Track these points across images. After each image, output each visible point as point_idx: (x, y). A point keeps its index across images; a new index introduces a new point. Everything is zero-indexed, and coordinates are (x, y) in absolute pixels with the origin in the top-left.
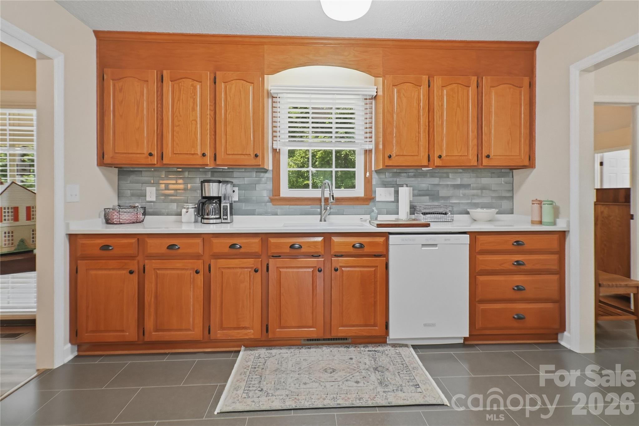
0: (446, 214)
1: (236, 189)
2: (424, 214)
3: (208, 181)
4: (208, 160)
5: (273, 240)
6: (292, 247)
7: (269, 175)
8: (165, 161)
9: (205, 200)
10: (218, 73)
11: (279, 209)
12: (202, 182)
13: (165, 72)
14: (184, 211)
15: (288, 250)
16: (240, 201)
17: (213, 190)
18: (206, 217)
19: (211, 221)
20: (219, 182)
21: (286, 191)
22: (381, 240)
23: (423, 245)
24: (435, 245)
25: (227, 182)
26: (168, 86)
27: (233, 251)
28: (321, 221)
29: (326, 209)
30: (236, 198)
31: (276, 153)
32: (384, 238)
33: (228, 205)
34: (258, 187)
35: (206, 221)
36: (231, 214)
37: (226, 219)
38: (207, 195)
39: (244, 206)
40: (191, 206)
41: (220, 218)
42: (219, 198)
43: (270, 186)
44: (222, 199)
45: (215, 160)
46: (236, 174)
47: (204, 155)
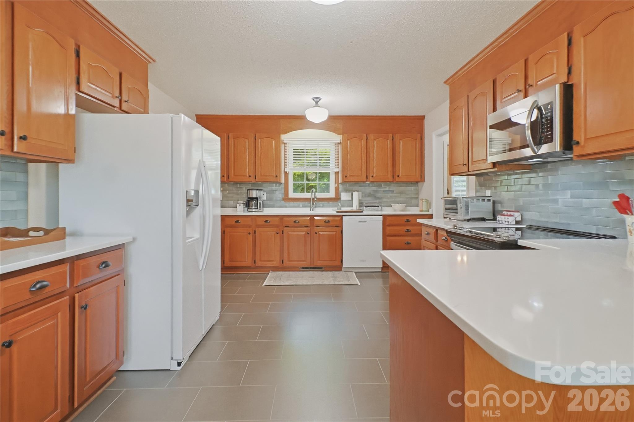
0: (378, 207)
1: (265, 193)
2: (366, 207)
3: (252, 190)
4: (252, 179)
5: (286, 219)
6: (295, 222)
7: (283, 186)
8: (230, 179)
9: (250, 199)
10: (257, 135)
11: (287, 204)
12: (248, 190)
13: (230, 134)
14: (238, 205)
15: (293, 224)
16: (267, 200)
17: (254, 194)
18: (250, 208)
19: (253, 210)
20: (257, 190)
21: (291, 195)
22: (338, 218)
23: (360, 221)
24: (366, 221)
25: (261, 190)
26: (232, 141)
27: (266, 223)
28: (311, 210)
29: (313, 204)
30: (265, 198)
31: (286, 174)
32: (340, 218)
33: (262, 202)
34: (277, 192)
35: (251, 210)
36: (263, 207)
37: (261, 209)
38: (251, 197)
39: (269, 203)
40: (242, 202)
41: (257, 209)
42: (257, 198)
43: (283, 191)
44: (259, 198)
45: (255, 178)
46: (264, 185)
47: (250, 176)
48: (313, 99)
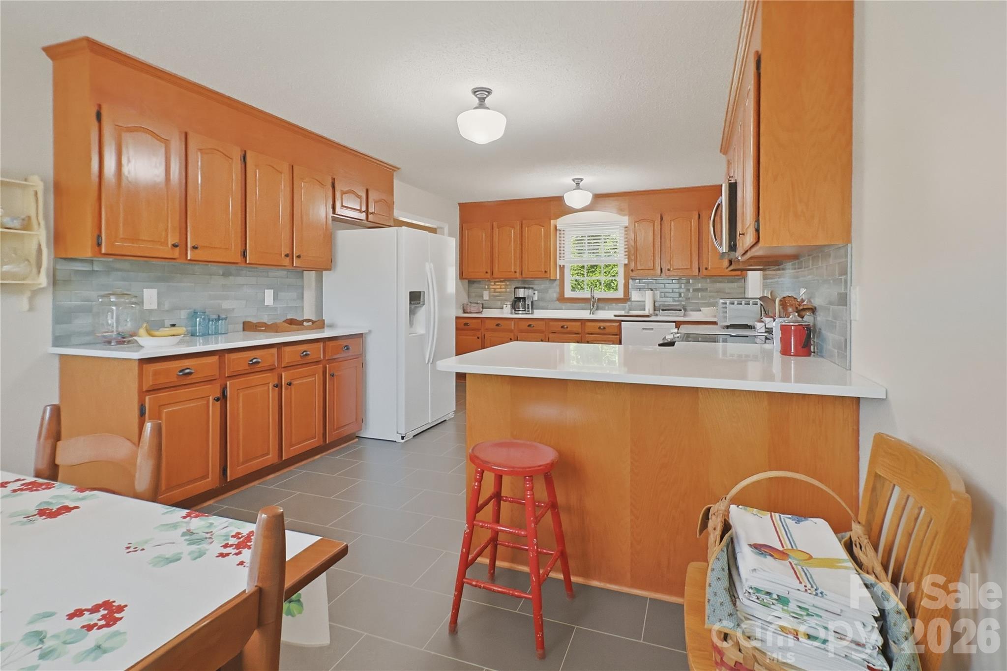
0: (680, 310)
1: (536, 292)
2: (663, 310)
3: (519, 288)
4: (518, 274)
6: (562, 327)
7: (557, 282)
8: (495, 276)
9: (516, 299)
10: (524, 222)
11: (564, 305)
12: (515, 288)
13: (494, 223)
14: (505, 306)
15: (560, 329)
16: (538, 300)
17: (521, 293)
18: (517, 309)
19: (520, 312)
20: (525, 288)
21: (568, 294)
22: (617, 324)
23: (644, 329)
24: (652, 329)
25: (529, 288)
26: (496, 231)
27: (529, 328)
28: (590, 314)
29: (593, 306)
30: (536, 298)
31: (562, 268)
32: (618, 324)
33: (530, 302)
34: (550, 291)
35: (517, 312)
36: (532, 308)
37: (529, 311)
38: (518, 296)
39: (541, 304)
40: (509, 303)
41: (525, 311)
42: (524, 298)
43: (558, 290)
44: (527, 299)
45: (522, 274)
46: (536, 282)
47: (515, 272)
48: (574, 180)
